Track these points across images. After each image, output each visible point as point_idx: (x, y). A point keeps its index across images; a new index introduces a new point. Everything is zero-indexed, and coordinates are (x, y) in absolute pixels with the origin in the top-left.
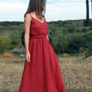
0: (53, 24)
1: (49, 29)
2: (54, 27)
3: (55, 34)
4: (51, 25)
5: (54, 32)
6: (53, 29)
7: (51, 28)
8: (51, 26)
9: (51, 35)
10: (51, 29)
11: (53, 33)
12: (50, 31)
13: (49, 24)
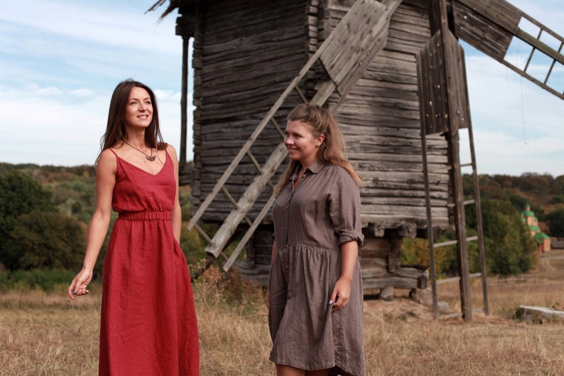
0: (86, 174)
1: (71, 191)
2: (87, 187)
3: (90, 208)
4: (76, 177)
5: (89, 204)
6: (83, 193)
7: (77, 189)
8: (78, 181)
9: (78, 215)
10: (77, 194)
11: (84, 208)
12: (74, 198)
13: (72, 175)
